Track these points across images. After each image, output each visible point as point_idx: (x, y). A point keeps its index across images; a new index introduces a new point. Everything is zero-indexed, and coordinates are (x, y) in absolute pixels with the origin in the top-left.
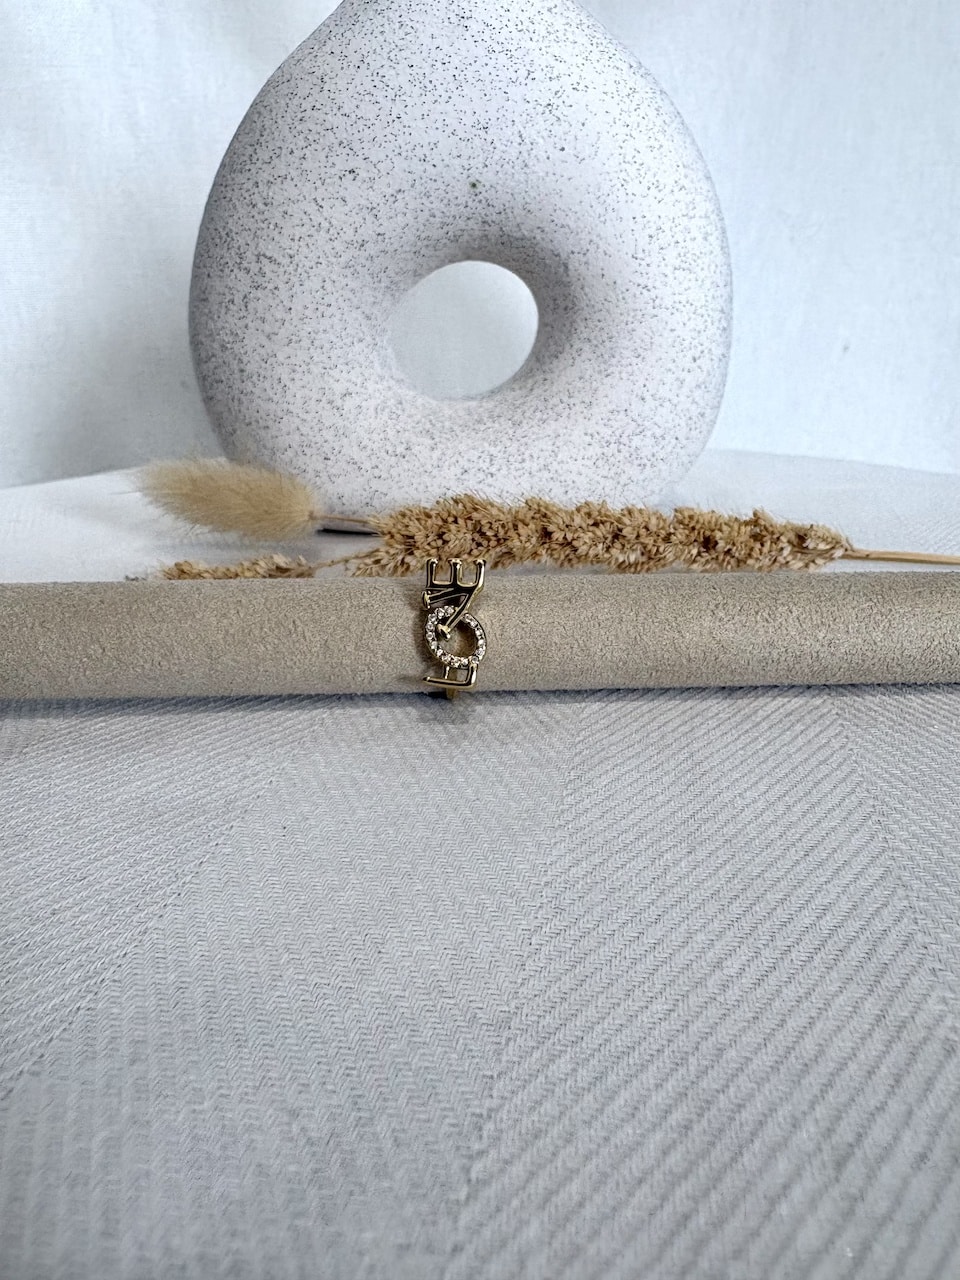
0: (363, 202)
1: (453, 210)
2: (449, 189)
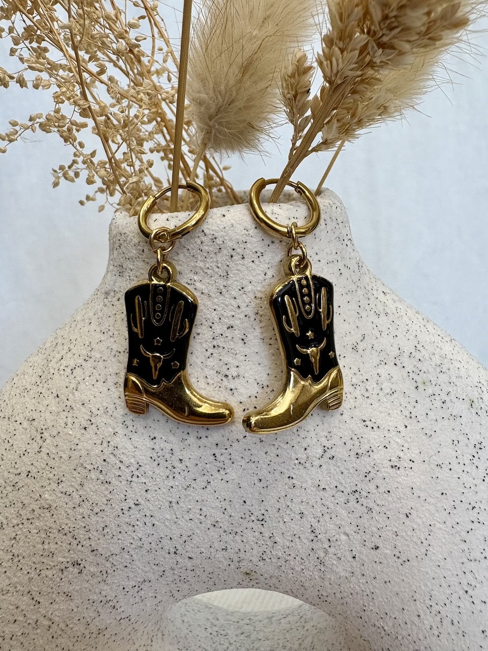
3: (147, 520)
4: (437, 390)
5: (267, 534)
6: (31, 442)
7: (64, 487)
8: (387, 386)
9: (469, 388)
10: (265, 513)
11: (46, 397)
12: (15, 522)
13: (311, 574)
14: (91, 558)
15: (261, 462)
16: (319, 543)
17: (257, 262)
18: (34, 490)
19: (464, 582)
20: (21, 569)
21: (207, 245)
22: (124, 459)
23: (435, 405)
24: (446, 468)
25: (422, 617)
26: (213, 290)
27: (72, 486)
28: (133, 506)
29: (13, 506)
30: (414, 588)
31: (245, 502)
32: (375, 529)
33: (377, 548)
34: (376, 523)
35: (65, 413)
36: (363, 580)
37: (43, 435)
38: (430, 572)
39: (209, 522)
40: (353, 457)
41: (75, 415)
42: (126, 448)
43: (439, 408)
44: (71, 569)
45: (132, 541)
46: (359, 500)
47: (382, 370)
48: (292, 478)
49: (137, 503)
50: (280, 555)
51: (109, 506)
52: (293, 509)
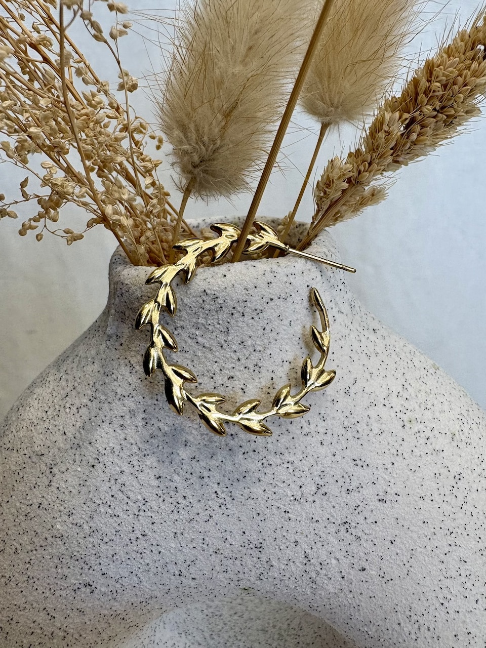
4: (421, 427)
5: (264, 559)
6: (41, 476)
8: (376, 428)
9: (451, 422)
10: (263, 542)
11: (54, 433)
12: (29, 548)
13: (304, 590)
14: (102, 580)
15: (259, 499)
16: (312, 567)
17: (256, 318)
18: (46, 520)
19: (441, 596)
20: (37, 589)
21: (209, 304)
22: (131, 495)
23: (420, 442)
24: (427, 499)
25: (402, 625)
26: (215, 343)
27: (81, 518)
28: (140, 537)
29: (26, 533)
30: (395, 602)
31: (244, 533)
32: (362, 554)
33: (364, 570)
34: (363, 548)
35: (74, 451)
36: (351, 596)
37: (52, 470)
38: (410, 588)
39: (211, 550)
40: (344, 494)
41: (83, 453)
42: (133, 486)
43: (424, 444)
44: (83, 589)
45: (140, 566)
46: (349, 530)
47: (372, 412)
48: (288, 512)
49: (144, 533)
50: (276, 576)
51: (118, 536)
52: (288, 538)
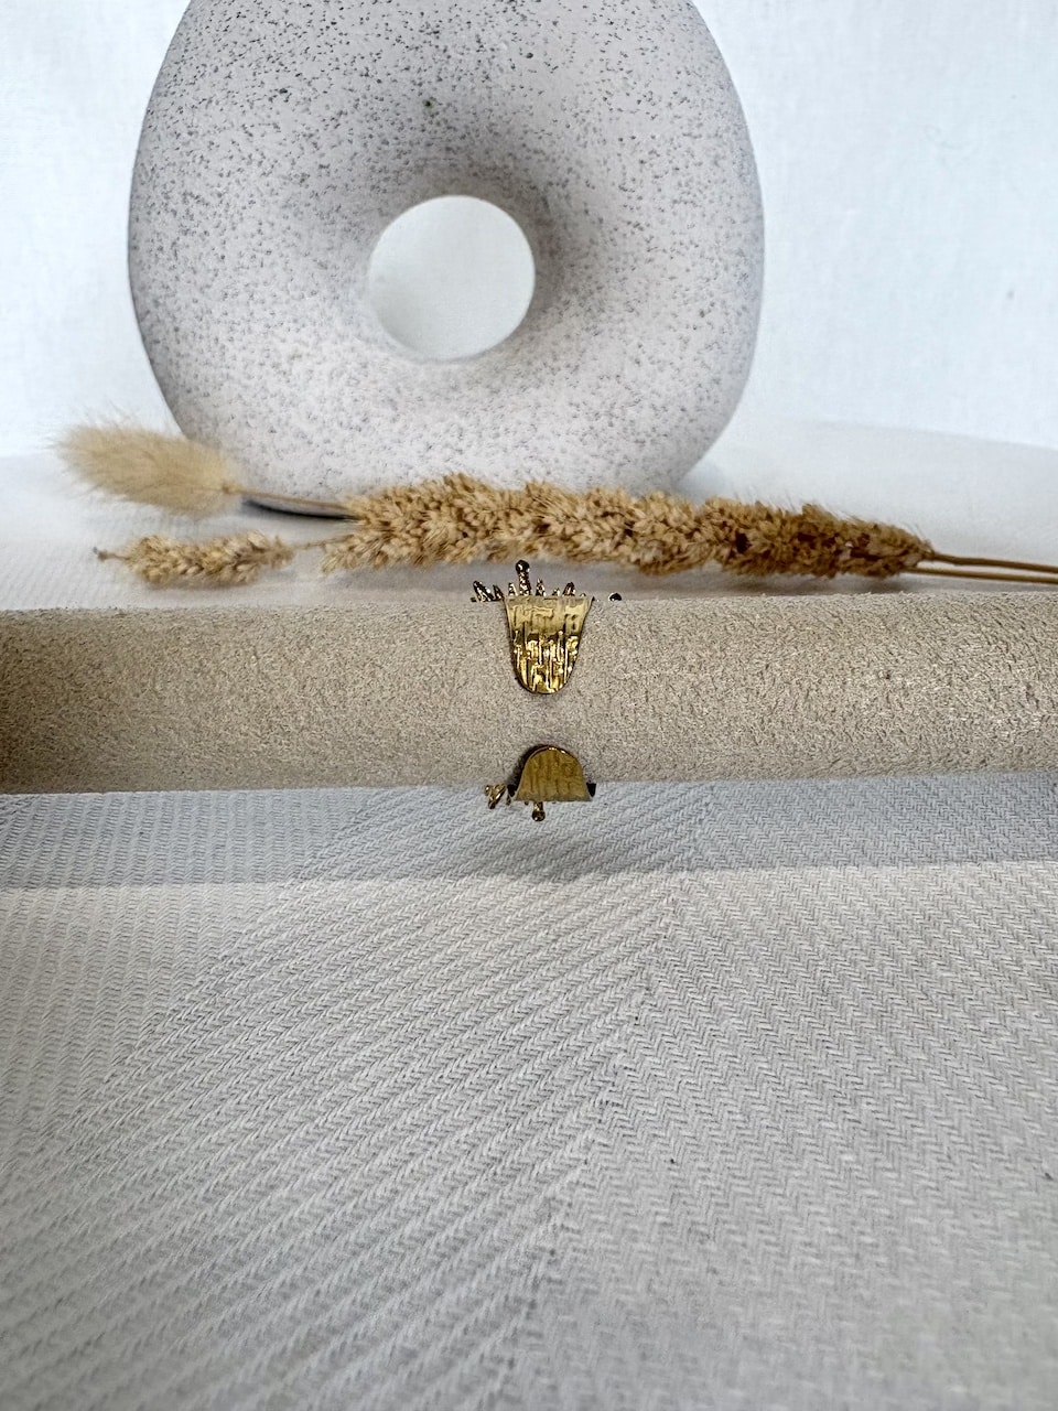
0: (300, 129)
1: (408, 135)
2: (399, 110)
3: (344, 39)
7: (271, 17)
